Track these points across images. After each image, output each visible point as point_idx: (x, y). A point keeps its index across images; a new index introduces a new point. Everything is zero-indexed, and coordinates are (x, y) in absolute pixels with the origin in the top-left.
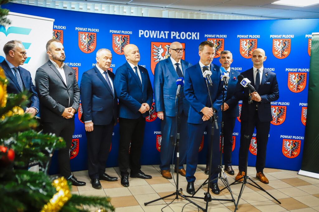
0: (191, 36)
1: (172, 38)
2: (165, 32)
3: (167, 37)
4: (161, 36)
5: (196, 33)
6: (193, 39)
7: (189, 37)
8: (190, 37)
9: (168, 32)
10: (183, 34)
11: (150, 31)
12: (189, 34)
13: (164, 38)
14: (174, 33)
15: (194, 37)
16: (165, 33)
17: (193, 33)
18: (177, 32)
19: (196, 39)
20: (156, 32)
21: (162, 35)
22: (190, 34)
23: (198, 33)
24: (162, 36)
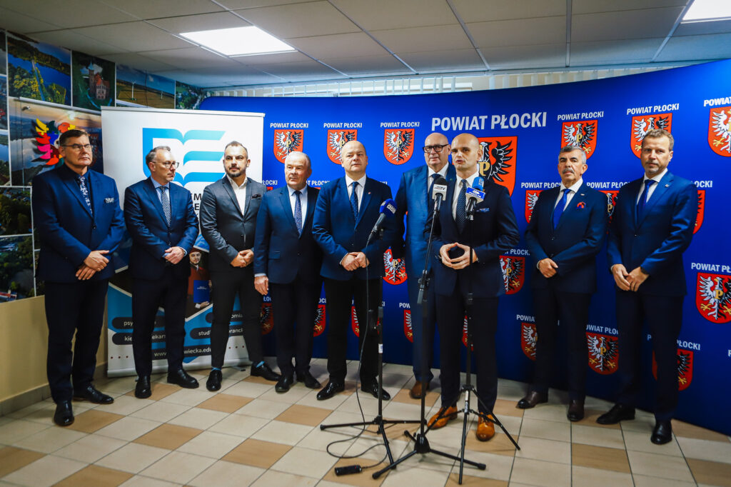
0: (530, 120)
1: (493, 127)
2: (480, 117)
3: (483, 128)
4: (472, 126)
5: (540, 114)
6: (533, 126)
7: (525, 123)
8: (529, 123)
9: (486, 117)
10: (514, 119)
11: (453, 119)
12: (526, 117)
13: (478, 128)
14: (498, 117)
15: (536, 122)
16: (481, 120)
17: (534, 114)
18: (503, 116)
19: (539, 125)
20: (464, 118)
21: (474, 123)
22: (529, 117)
23: (545, 114)
24: (474, 126)
